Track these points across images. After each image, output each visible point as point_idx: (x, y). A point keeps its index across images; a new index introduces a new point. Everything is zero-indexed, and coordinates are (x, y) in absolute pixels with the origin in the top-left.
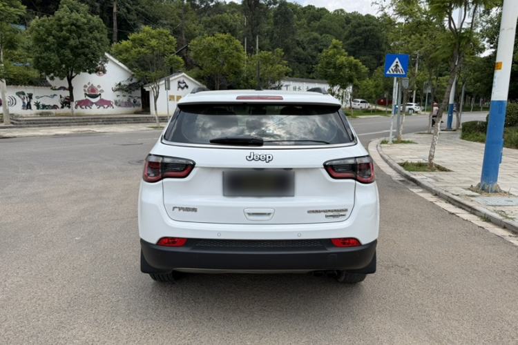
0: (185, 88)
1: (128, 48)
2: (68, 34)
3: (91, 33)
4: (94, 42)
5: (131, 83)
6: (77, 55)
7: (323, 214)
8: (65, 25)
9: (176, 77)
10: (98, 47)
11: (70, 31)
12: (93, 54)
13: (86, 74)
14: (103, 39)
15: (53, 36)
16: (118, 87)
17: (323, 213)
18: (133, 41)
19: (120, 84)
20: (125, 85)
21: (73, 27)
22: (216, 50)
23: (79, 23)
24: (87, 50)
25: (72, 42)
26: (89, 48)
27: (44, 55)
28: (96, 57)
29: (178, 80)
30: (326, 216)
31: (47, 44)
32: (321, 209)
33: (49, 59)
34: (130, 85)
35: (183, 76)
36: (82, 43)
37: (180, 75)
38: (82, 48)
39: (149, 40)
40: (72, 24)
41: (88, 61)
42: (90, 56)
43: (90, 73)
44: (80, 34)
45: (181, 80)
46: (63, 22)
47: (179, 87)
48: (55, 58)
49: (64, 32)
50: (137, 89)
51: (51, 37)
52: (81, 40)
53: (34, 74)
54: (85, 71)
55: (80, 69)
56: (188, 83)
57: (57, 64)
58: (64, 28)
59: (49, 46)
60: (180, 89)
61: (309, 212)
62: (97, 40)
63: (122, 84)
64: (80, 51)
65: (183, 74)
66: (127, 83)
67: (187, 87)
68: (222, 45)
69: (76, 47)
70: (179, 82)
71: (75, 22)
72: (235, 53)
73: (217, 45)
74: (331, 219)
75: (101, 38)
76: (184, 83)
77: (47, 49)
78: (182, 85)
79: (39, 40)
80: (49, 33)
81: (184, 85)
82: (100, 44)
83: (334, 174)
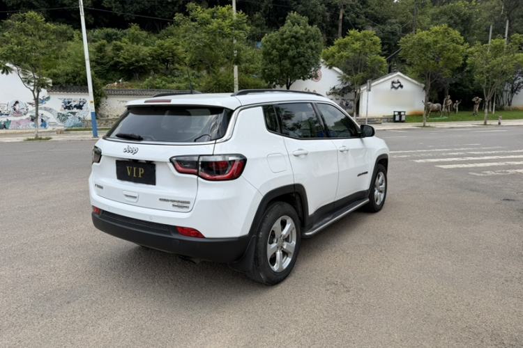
0: (400, 88)
1: (334, 53)
2: (288, 46)
3: (308, 42)
4: (309, 50)
5: (344, 86)
6: (293, 64)
7: (171, 204)
8: (286, 39)
9: (390, 77)
10: (313, 55)
11: (290, 44)
12: (308, 62)
13: (301, 81)
14: (318, 47)
15: (276, 49)
16: (332, 91)
17: (170, 202)
18: (339, 44)
19: (334, 88)
20: (339, 89)
21: (293, 39)
22: (428, 46)
23: (299, 35)
24: (302, 59)
25: (290, 53)
26: (304, 57)
27: (269, 66)
28: (310, 64)
29: (392, 80)
30: (173, 205)
31: (272, 57)
32: (169, 199)
33: (272, 70)
34: (344, 88)
35: (399, 76)
36: (299, 53)
37: (395, 75)
38: (299, 57)
39: (353, 43)
40: (293, 37)
41: (303, 69)
42: (305, 64)
43: (304, 79)
44: (298, 45)
45: (396, 80)
46: (285, 36)
47: (393, 87)
48: (276, 68)
49: (285, 45)
50: (349, 92)
51: (275, 50)
52: (298, 50)
53: (263, 83)
54: (300, 78)
55: (296, 77)
56: (403, 83)
57: (278, 74)
58: (286, 41)
59: (273, 59)
60: (393, 89)
61: (160, 199)
62: (312, 49)
63: (336, 87)
64: (296, 60)
65: (399, 73)
66: (341, 87)
67: (401, 86)
68: (435, 39)
69: (294, 57)
70: (393, 82)
71: (294, 34)
72: (452, 45)
73: (431, 39)
74: (176, 209)
75: (316, 46)
76: (399, 82)
77: (272, 61)
78: (396, 85)
79: (267, 54)
80: (273, 47)
81: (399, 84)
82: (314, 52)
83: (180, 169)
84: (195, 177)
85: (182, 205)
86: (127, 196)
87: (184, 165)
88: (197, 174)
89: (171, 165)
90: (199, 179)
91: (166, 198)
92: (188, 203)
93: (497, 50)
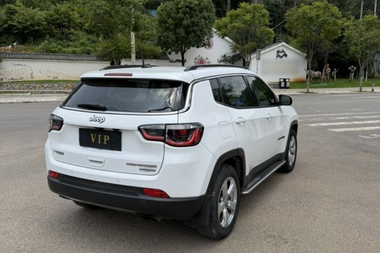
0: (284, 57)
1: (227, 24)
2: (183, 16)
3: (201, 12)
4: (203, 20)
5: (234, 54)
6: (188, 33)
7: (138, 167)
8: (181, 8)
9: (275, 47)
10: (206, 24)
11: (184, 13)
12: (201, 31)
13: (195, 48)
14: (211, 17)
15: (172, 18)
16: (223, 59)
17: (137, 166)
18: (231, 16)
19: (225, 56)
20: (229, 57)
21: (187, 9)
22: (311, 19)
23: (192, 5)
24: (196, 28)
25: (185, 22)
26: (198, 26)
27: (165, 34)
28: (203, 33)
29: (278, 49)
30: (140, 169)
31: (167, 25)
32: (136, 163)
33: (168, 37)
34: (234, 56)
35: (283, 45)
36: (193, 22)
37: (280, 45)
38: (193, 26)
39: (244, 15)
40: (187, 7)
41: (197, 37)
42: (198, 33)
43: (198, 47)
44: (192, 15)
45: (281, 49)
46: (180, 6)
47: (278, 56)
48: (172, 36)
49: (180, 14)
50: (239, 60)
51: (170, 19)
52: (193, 20)
53: (159, 50)
54: (194, 46)
55: (190, 45)
56: (287, 52)
57: (173, 41)
58: (180, 11)
59: (169, 27)
60: (278, 58)
61: (128, 164)
62: (205, 19)
63: (227, 55)
64: (191, 29)
65: (283, 43)
66: (231, 55)
67: (286, 55)
68: (318, 13)
69: (188, 26)
70: (278, 52)
71: (189, 5)
72: (332, 20)
73: (313, 13)
74: (144, 172)
75: (209, 16)
76: (284, 52)
77: (167, 29)
78: (281, 54)
79: (162, 22)
80: (169, 16)
81: (284, 53)
82: (207, 22)
83: (148, 136)
84: (162, 143)
85: (149, 168)
86: (91, 161)
87: (151, 133)
88: (164, 141)
89: (139, 133)
90: (166, 145)
91: (133, 163)
92: (155, 166)
93: (370, 25)
